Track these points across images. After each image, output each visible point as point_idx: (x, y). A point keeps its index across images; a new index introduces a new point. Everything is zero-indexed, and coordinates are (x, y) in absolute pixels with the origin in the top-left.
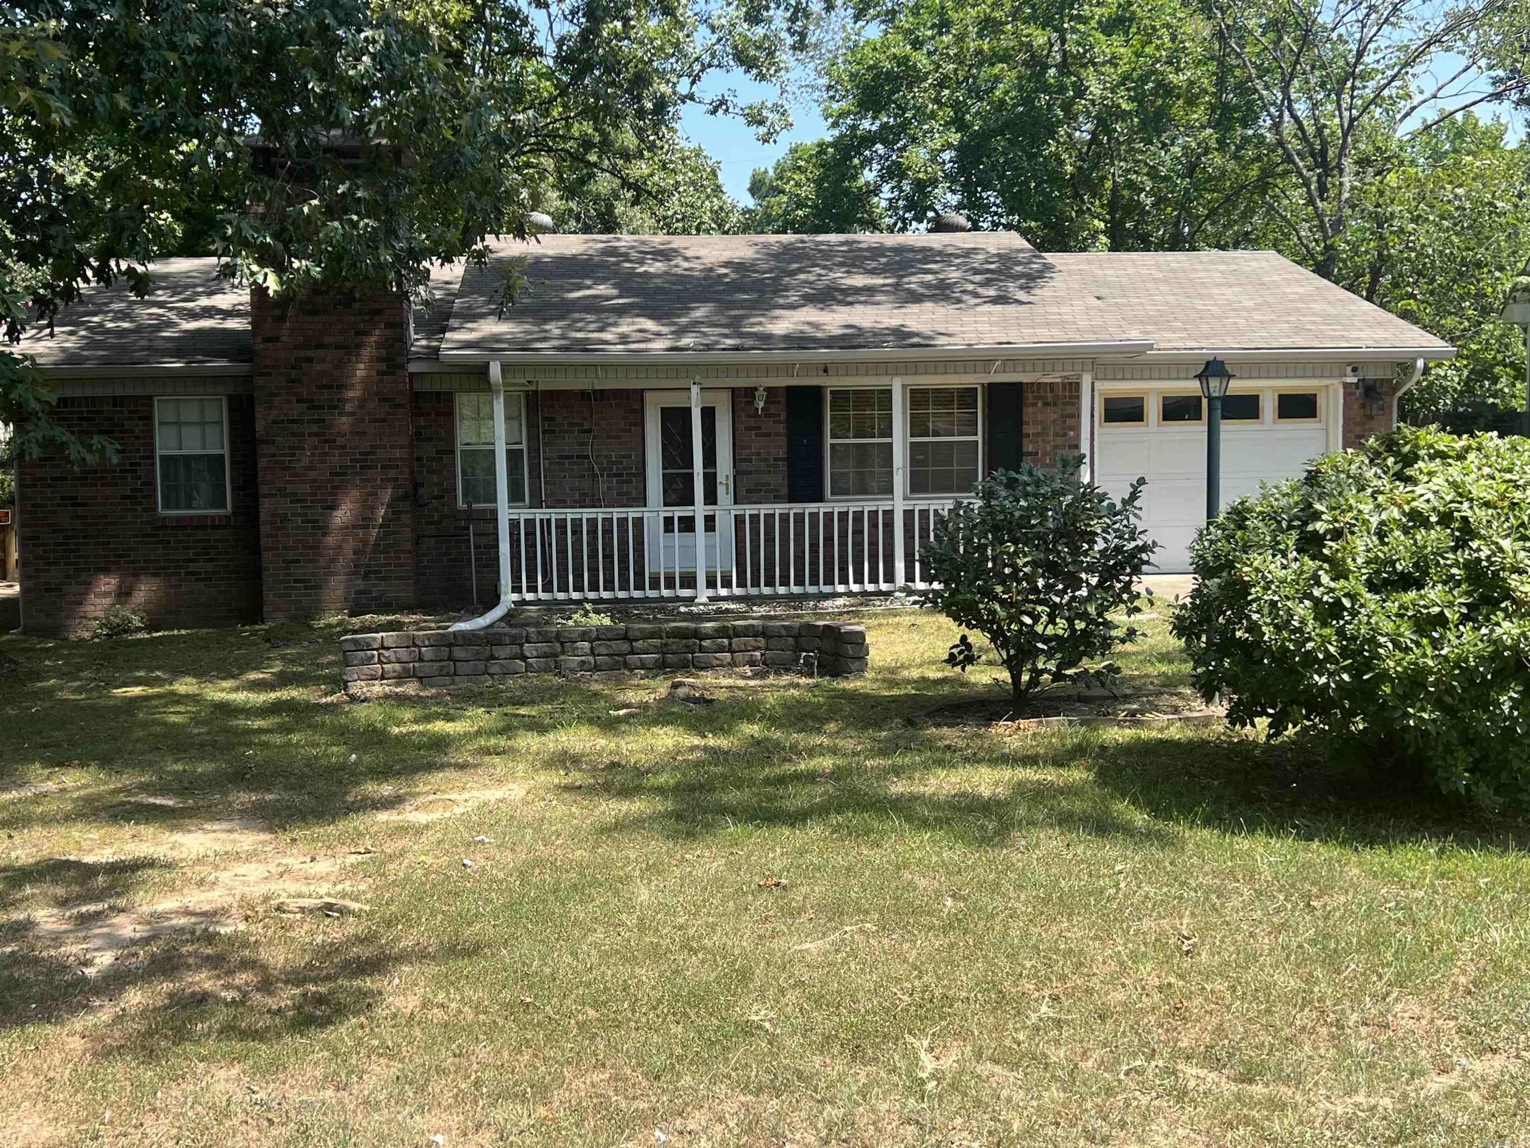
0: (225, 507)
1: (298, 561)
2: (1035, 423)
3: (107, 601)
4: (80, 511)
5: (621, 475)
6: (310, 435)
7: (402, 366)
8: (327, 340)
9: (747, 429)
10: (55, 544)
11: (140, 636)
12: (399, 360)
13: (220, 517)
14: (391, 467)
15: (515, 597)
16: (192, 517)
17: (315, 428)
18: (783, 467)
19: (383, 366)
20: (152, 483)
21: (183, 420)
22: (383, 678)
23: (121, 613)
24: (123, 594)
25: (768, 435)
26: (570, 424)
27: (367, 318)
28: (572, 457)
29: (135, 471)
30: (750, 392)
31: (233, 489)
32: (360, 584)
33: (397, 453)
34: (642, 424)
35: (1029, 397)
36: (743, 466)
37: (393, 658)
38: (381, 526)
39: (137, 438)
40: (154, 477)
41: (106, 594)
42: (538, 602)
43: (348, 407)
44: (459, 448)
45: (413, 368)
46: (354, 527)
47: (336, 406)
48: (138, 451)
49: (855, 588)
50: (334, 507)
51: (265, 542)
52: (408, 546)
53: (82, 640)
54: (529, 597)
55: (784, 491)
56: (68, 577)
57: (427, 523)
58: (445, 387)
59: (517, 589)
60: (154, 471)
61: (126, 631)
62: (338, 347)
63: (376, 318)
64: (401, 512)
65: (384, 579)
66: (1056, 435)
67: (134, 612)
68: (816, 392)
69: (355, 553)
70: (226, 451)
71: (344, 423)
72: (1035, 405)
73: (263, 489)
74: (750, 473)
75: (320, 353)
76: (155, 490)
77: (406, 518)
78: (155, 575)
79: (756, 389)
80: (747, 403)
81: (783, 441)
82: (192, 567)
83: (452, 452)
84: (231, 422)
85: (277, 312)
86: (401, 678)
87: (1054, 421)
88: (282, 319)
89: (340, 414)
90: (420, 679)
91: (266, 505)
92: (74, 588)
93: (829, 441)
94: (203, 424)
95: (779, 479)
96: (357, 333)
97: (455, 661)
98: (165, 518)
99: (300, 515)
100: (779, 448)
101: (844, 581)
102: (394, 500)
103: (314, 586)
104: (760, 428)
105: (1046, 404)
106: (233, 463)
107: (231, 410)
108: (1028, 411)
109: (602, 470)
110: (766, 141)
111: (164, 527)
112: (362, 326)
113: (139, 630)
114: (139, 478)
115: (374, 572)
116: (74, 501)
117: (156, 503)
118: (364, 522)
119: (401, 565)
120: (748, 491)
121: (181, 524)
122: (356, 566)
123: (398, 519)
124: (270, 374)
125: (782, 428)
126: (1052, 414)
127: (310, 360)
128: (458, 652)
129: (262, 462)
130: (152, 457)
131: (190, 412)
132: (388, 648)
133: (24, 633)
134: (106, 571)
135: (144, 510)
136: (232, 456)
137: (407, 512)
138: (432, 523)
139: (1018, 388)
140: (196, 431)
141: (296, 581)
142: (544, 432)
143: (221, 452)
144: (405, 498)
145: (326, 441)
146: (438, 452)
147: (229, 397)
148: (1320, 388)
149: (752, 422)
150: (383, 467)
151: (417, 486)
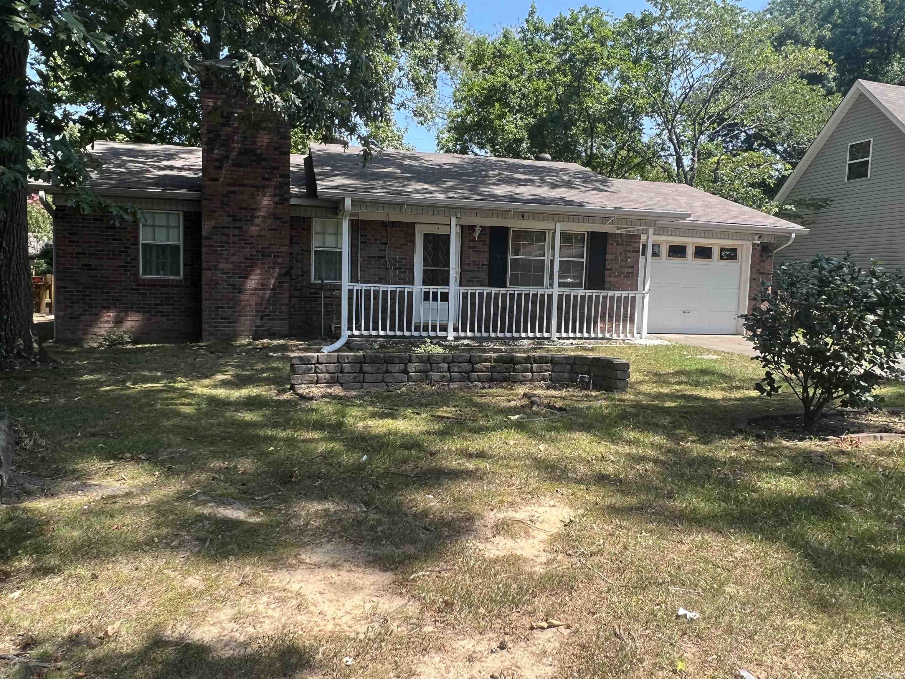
0: (179, 275)
1: (223, 307)
2: (612, 254)
3: (108, 326)
4: (93, 273)
5: (401, 269)
6: (234, 236)
7: (288, 200)
8: (246, 182)
9: (469, 247)
10: (77, 291)
11: (129, 346)
12: (286, 196)
13: (177, 281)
14: (278, 256)
15: (349, 333)
16: (160, 280)
17: (236, 232)
18: (486, 269)
19: (277, 199)
20: (137, 259)
21: (157, 223)
22: (317, 383)
23: (117, 333)
24: (118, 322)
25: (480, 251)
26: (375, 240)
27: (269, 171)
28: (375, 257)
29: (127, 252)
30: (472, 228)
31: (185, 265)
32: (258, 322)
33: (284, 249)
34: (413, 242)
35: (610, 240)
36: (466, 268)
37: (324, 370)
38: (272, 290)
39: (130, 233)
40: (138, 256)
41: (107, 322)
42: (361, 336)
43: (256, 221)
44: (314, 249)
45: (293, 201)
46: (256, 289)
47: (251, 220)
48: (129, 240)
49: (531, 335)
50: (247, 278)
51: (205, 295)
52: (286, 301)
53: (93, 348)
54: (356, 333)
55: (486, 282)
56: (85, 311)
57: (294, 290)
58: (308, 215)
59: (350, 329)
60: (138, 252)
61: (120, 344)
62: (252, 186)
63: (275, 172)
64: (283, 282)
65: (272, 319)
66: (622, 260)
67: (125, 333)
68: (505, 230)
69: (256, 304)
70: (181, 244)
71: (254, 230)
72: (612, 244)
73: (204, 265)
74: (469, 271)
75: (241, 189)
76: (138, 263)
77: (286, 286)
78: (137, 312)
79: (475, 226)
80: (470, 234)
81: (487, 255)
82: (159, 308)
83: (310, 251)
84: (185, 227)
85: (217, 164)
86: (330, 383)
87: (621, 254)
88: (220, 168)
89: (251, 225)
90: (341, 384)
91: (206, 275)
92: (88, 317)
93: (510, 256)
94: (168, 227)
95: (484, 275)
96: (263, 179)
97: (364, 373)
98: (144, 280)
99: (226, 281)
100: (484, 259)
101: (525, 331)
102: (279, 275)
103: (231, 322)
104: (475, 247)
105: (618, 245)
106: (185, 250)
107: (185, 219)
108: (609, 247)
109: (391, 265)
110: (422, 124)
111: (144, 285)
112: (266, 176)
113: (127, 343)
114: (130, 255)
115: (266, 315)
116: (89, 267)
117: (138, 270)
118: (263, 287)
119: (282, 312)
120: (468, 281)
121: (153, 284)
122: (257, 312)
123: (282, 286)
124: (211, 199)
125: (487, 249)
126: (620, 250)
127: (235, 193)
128: (367, 368)
129: (204, 250)
130: (137, 244)
131: (161, 220)
132: (321, 364)
133: (56, 342)
134: (108, 308)
135: (132, 274)
136: (185, 246)
137: (286, 282)
138: (298, 290)
139: (605, 235)
140: (164, 231)
141: (222, 319)
142: (361, 242)
143: (177, 243)
144: (285, 274)
145: (243, 240)
146: (302, 251)
147: (185, 213)
148: (739, 245)
149: (472, 244)
150: (274, 256)
151: (291, 268)
